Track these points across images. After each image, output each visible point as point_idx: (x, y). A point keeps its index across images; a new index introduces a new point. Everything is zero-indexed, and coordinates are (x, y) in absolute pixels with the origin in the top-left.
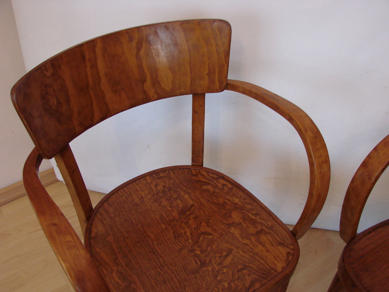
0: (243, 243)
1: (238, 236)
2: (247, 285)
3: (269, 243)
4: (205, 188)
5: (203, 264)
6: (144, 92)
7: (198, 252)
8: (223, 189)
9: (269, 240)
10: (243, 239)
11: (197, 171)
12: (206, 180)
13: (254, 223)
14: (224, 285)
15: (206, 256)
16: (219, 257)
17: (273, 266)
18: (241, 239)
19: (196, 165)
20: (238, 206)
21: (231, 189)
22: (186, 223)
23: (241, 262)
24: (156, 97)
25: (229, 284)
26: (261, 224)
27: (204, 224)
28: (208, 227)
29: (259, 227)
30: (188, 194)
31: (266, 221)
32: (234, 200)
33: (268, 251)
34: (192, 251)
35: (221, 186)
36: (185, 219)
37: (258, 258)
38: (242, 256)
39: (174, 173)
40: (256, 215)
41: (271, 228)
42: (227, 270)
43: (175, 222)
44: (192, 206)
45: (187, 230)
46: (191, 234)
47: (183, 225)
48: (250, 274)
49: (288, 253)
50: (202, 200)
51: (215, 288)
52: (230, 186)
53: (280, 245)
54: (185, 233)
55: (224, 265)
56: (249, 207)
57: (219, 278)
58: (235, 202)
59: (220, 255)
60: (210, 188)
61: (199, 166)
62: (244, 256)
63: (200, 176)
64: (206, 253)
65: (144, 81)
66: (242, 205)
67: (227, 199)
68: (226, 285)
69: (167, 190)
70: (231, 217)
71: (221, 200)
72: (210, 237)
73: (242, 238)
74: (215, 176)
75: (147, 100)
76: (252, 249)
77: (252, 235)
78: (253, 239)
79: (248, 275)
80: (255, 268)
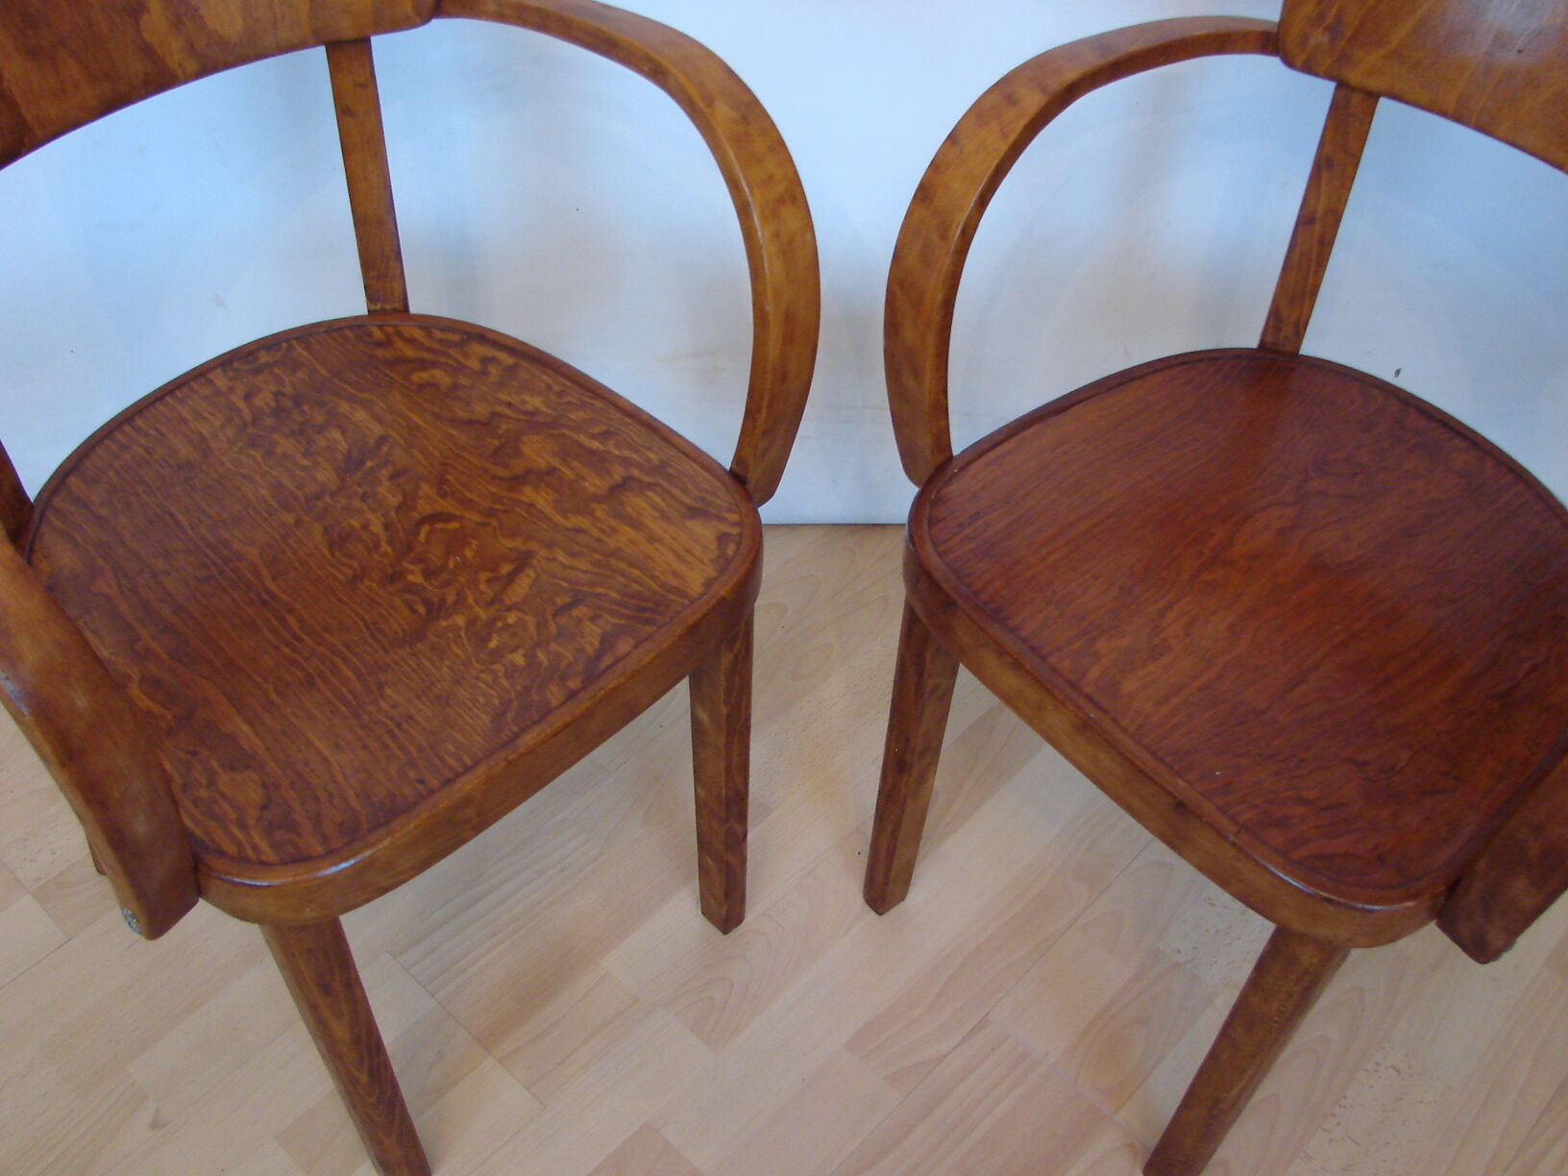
0: (568, 530)
1: (549, 510)
2: (590, 650)
3: (657, 515)
4: (420, 377)
5: (435, 610)
6: (147, 51)
7: (416, 578)
8: (485, 373)
9: (654, 506)
10: (566, 518)
11: (390, 330)
12: (426, 355)
13: (598, 461)
14: (513, 664)
15: (448, 584)
16: (489, 581)
17: (674, 582)
18: (558, 518)
19: (383, 312)
20: (541, 419)
21: (514, 368)
22: (364, 497)
23: (565, 584)
24: (192, 66)
25: (530, 655)
26: (626, 462)
27: (426, 488)
28: (444, 496)
29: (618, 473)
30: (366, 405)
31: (642, 449)
32: (524, 402)
33: (653, 539)
34: (395, 577)
35: (476, 365)
36: (359, 485)
37: (622, 565)
38: (563, 565)
39: (307, 348)
40: (604, 436)
41: (661, 467)
42: (518, 617)
43: (327, 499)
44: (382, 440)
45: (370, 516)
46: (387, 527)
47: (357, 503)
48: (598, 617)
49: (722, 539)
50: (414, 417)
51: (483, 676)
52: (508, 360)
53: (691, 517)
54: (365, 527)
55: (508, 602)
56: (576, 415)
57: (493, 644)
58: (530, 407)
59: (489, 575)
60: (439, 376)
61: (395, 311)
62: (572, 568)
63: (400, 344)
64: (445, 576)
65: (136, 8)
66: (554, 414)
67: (500, 402)
68: (519, 658)
69: (289, 404)
70: (517, 453)
71: (481, 410)
72: (455, 525)
73: (564, 514)
74: (456, 338)
75: (160, 80)
76: (599, 540)
77: (597, 498)
78: (600, 511)
79: (592, 619)
80: (614, 595)
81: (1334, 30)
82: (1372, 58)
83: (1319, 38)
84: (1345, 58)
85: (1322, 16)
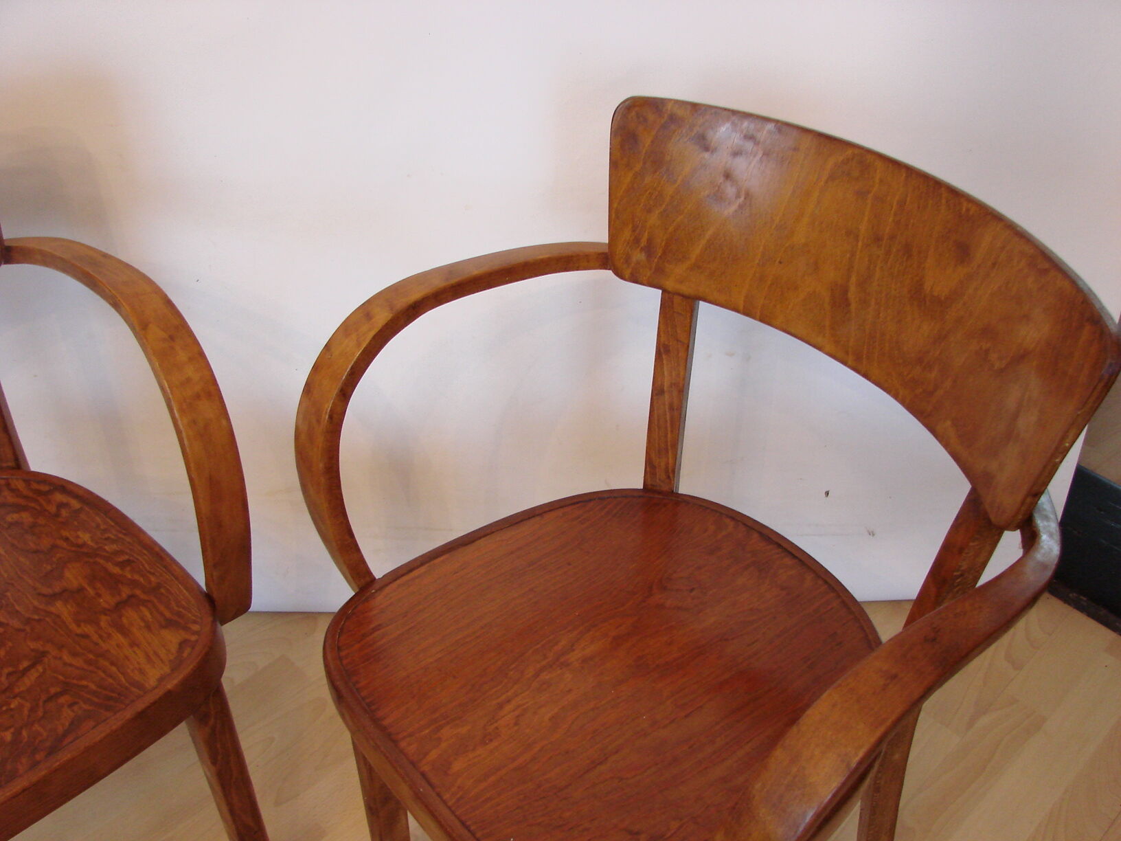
0: (77, 635)
1: (69, 620)
2: (60, 730)
3: (142, 624)
4: (12, 518)
8: (57, 515)
9: (143, 619)
10: (79, 626)
12: (21, 501)
13: (113, 582)
14: (3, 738)
16: (9, 674)
17: (137, 677)
18: (73, 626)
20: (85, 550)
21: (77, 512)
23: (61, 677)
25: (18, 733)
26: (134, 584)
29: (126, 591)
31: (148, 574)
32: (78, 537)
33: (134, 644)
35: (53, 509)
37: (107, 664)
38: (65, 664)
40: (125, 564)
41: (156, 589)
42: (19, 703)
48: (75, 703)
49: (183, 644)
52: (75, 504)
53: (165, 627)
55: (17, 690)
56: (109, 548)
58: (80, 541)
59: (11, 669)
60: (25, 517)
62: (71, 665)
63: (4, 493)
66: (96, 546)
67: (61, 538)
68: (8, 735)
70: (61, 577)
71: (46, 543)
73: (78, 622)
74: (45, 488)
76: (96, 644)
77: (105, 612)
78: (104, 621)
79: (71, 706)
80: (93, 687)
81: (649, 250)
82: (679, 270)
83: (638, 256)
84: (660, 270)
85: (637, 241)
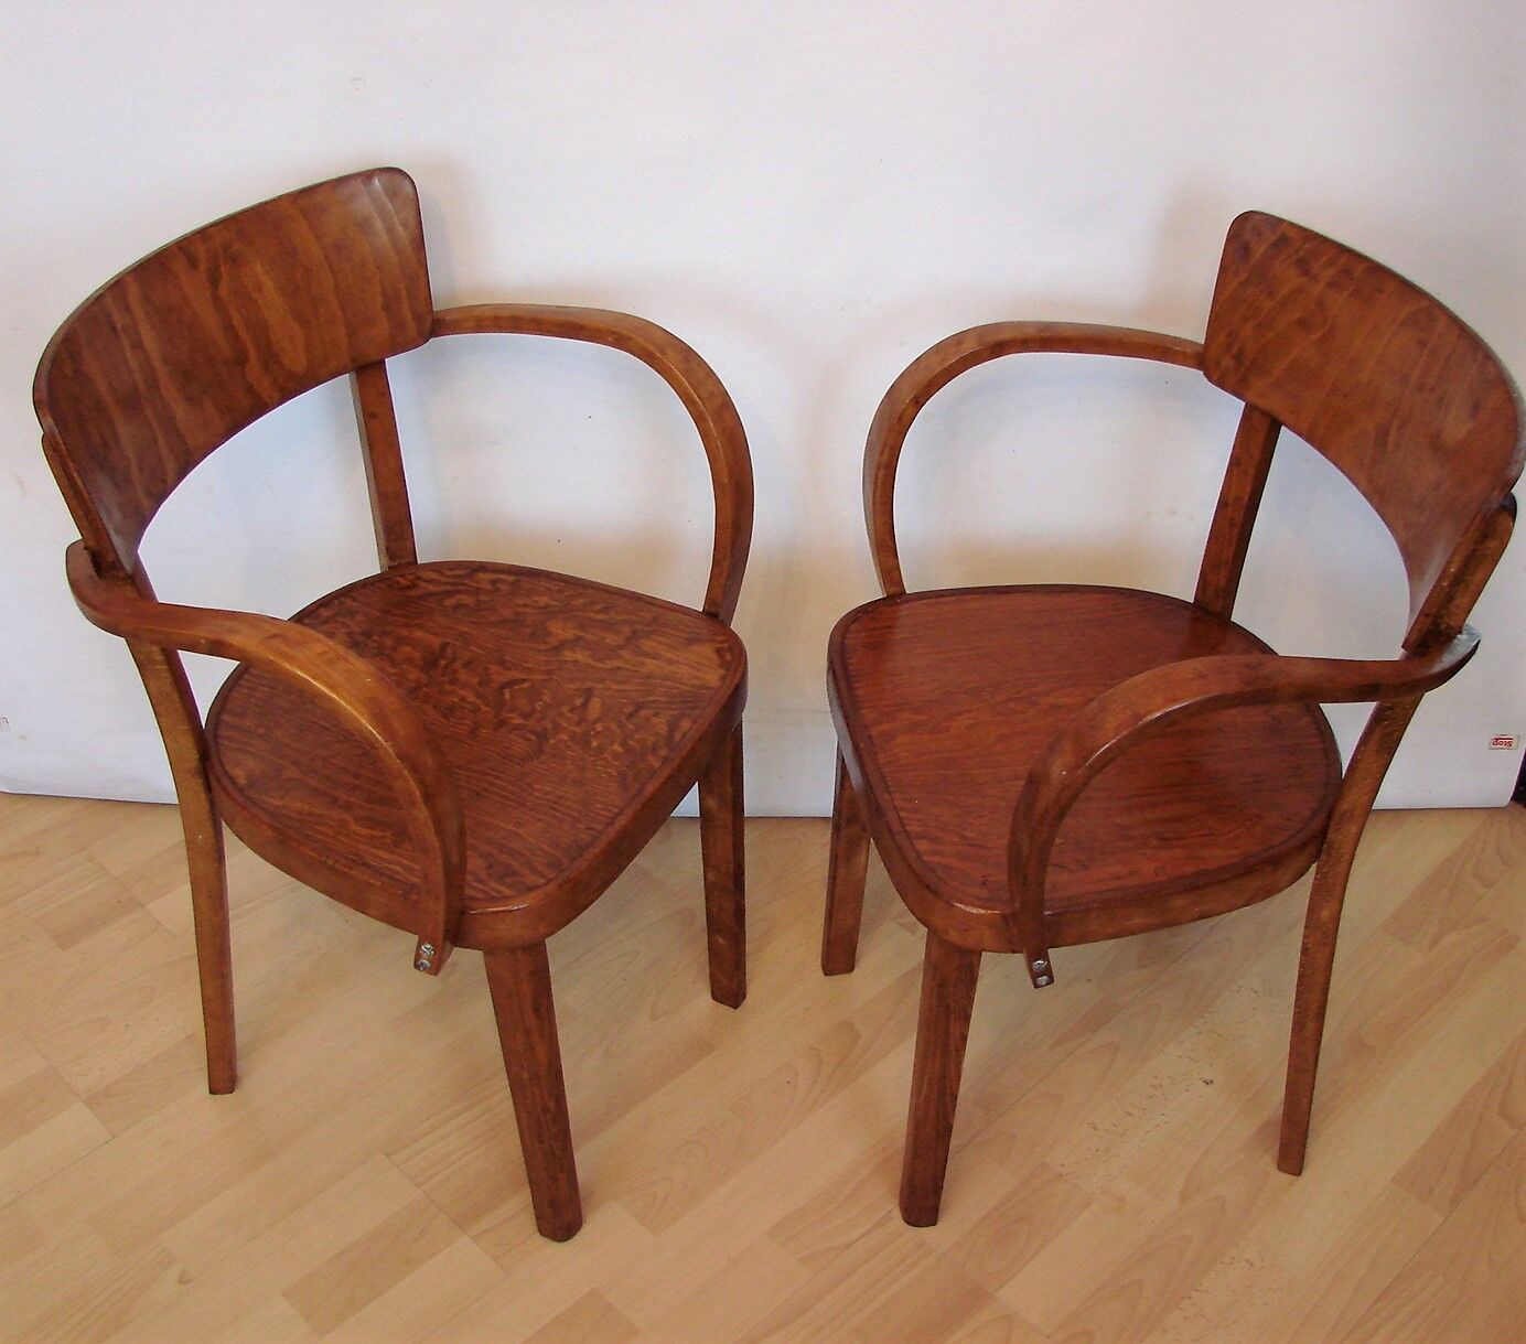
0: (609, 670)
1: (590, 661)
2: (664, 733)
3: (666, 647)
4: (450, 602)
5: (542, 737)
6: (250, 390)
7: (519, 721)
8: (497, 590)
9: (660, 643)
10: (603, 662)
11: (412, 577)
12: (449, 588)
13: (607, 626)
14: (614, 751)
15: (539, 721)
16: (571, 711)
17: (697, 682)
18: (599, 665)
19: (400, 566)
20: (552, 609)
21: (515, 583)
22: (451, 683)
23: (624, 701)
24: (276, 395)
25: (623, 744)
26: (629, 622)
27: (493, 668)
28: (509, 669)
29: (627, 630)
30: (420, 627)
31: (636, 613)
32: (537, 602)
33: (670, 662)
34: (503, 723)
35: (489, 587)
36: (443, 675)
37: (659, 681)
38: (618, 691)
39: (355, 600)
40: (606, 610)
41: (655, 620)
42: (603, 726)
43: (424, 689)
44: (444, 646)
45: (463, 693)
46: (478, 696)
47: (449, 688)
48: (659, 713)
49: (719, 651)
50: (458, 627)
51: (599, 763)
52: (512, 578)
53: (691, 644)
54: (463, 699)
55: (591, 719)
56: (578, 602)
57: (595, 744)
58: (542, 604)
59: (569, 707)
60: (464, 599)
61: (409, 564)
62: (625, 690)
63: (424, 584)
64: (538, 715)
65: (241, 360)
66: (561, 604)
67: (519, 606)
68: (617, 747)
69: (362, 638)
70: (549, 634)
71: (507, 613)
72: (526, 685)
73: (601, 660)
75: (259, 408)
76: (635, 671)
77: (621, 647)
78: (625, 653)
79: (655, 715)
80: (664, 699)
